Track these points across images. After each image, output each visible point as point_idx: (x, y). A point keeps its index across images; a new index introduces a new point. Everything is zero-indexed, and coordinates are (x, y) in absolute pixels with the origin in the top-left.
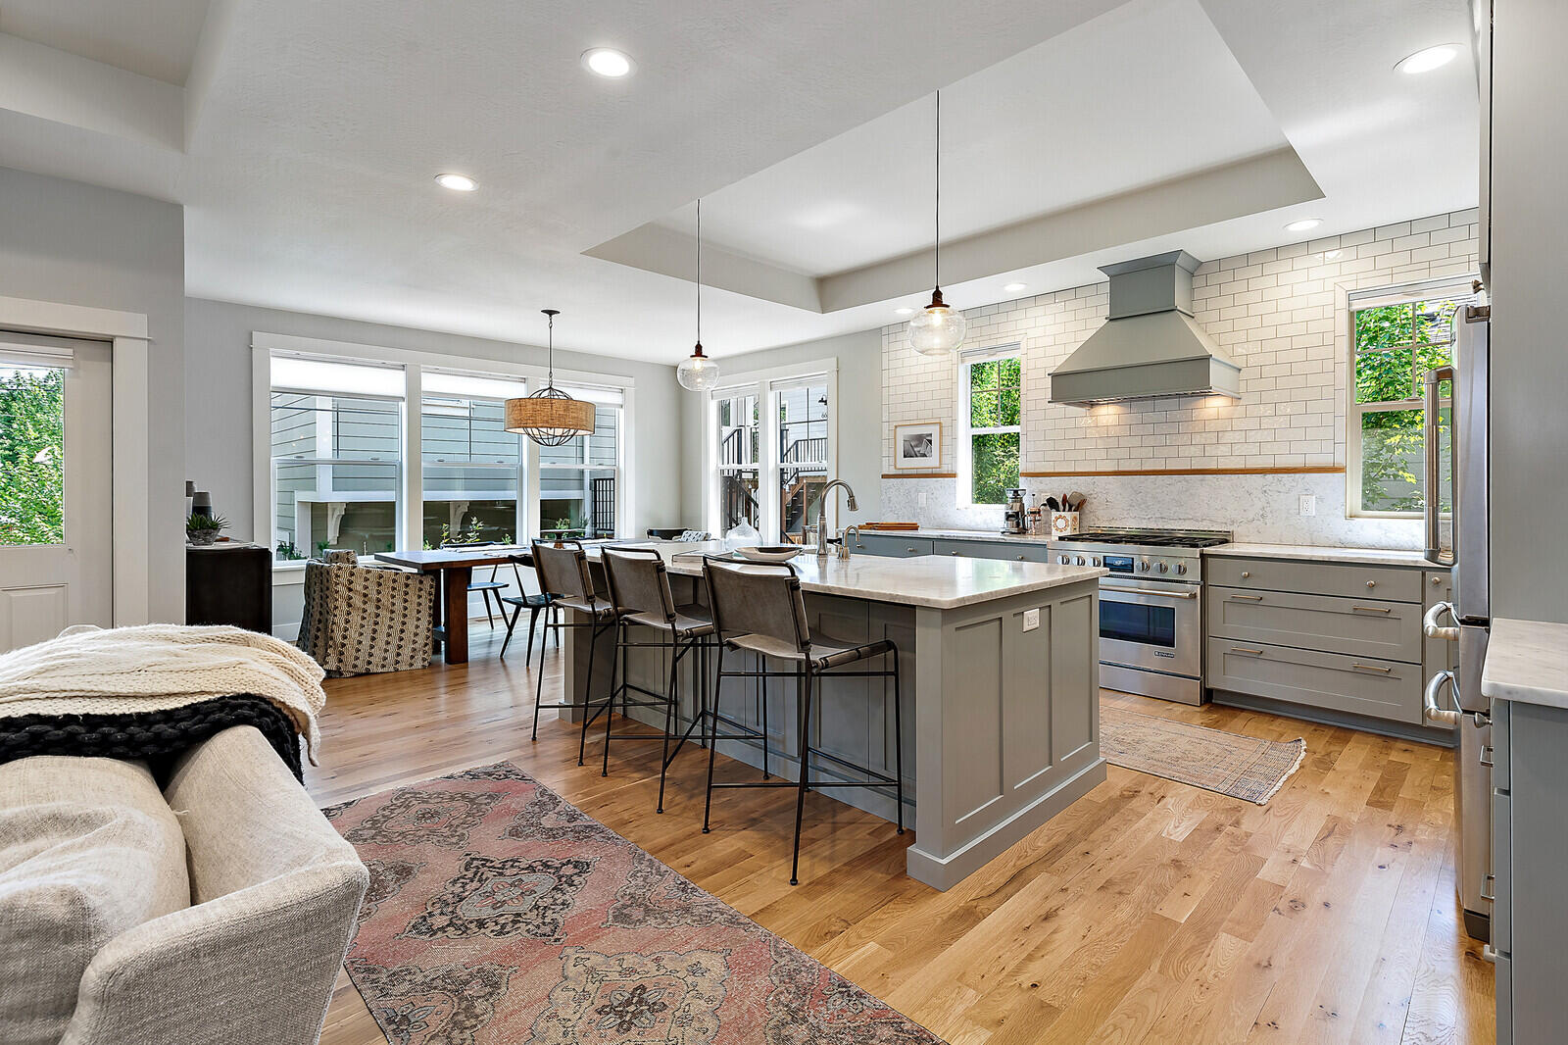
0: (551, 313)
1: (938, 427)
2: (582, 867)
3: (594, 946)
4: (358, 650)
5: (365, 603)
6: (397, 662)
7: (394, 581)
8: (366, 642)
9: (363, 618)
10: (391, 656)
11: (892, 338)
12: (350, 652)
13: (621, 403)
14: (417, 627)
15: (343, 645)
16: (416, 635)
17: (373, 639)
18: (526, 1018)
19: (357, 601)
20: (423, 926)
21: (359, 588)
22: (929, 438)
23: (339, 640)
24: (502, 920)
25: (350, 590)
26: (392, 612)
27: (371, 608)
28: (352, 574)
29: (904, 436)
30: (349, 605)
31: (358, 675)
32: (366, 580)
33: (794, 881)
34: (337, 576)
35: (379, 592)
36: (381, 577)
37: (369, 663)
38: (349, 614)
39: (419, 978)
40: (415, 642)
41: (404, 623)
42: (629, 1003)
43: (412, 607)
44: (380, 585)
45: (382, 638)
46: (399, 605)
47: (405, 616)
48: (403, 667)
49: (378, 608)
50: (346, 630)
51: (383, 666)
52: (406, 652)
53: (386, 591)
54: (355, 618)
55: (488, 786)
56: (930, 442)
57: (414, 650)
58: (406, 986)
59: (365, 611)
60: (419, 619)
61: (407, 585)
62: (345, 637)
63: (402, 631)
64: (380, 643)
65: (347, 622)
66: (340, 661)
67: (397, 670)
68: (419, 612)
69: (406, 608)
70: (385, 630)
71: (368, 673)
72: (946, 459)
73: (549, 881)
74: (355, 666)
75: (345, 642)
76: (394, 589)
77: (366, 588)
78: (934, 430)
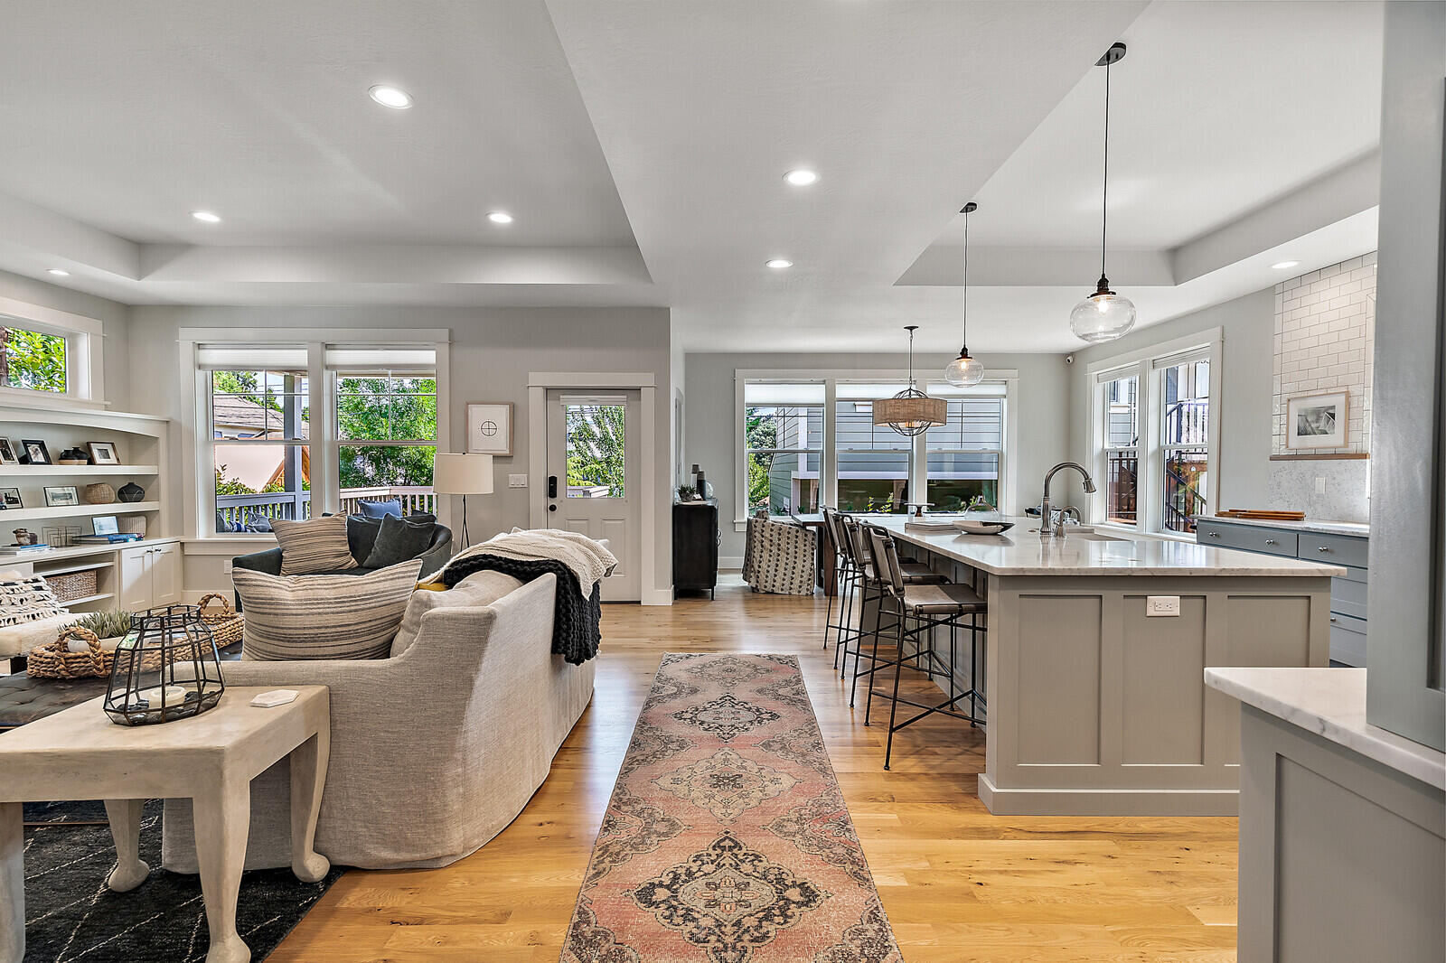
0: (911, 328)
1: (1343, 398)
2: (774, 716)
3: (739, 752)
4: (767, 577)
5: (771, 546)
6: (791, 589)
7: (789, 533)
8: (772, 572)
9: (770, 556)
10: (787, 583)
11: (1287, 296)
12: (762, 576)
13: (1005, 393)
14: (804, 566)
15: (759, 572)
16: (803, 571)
17: (776, 570)
18: (681, 764)
19: (766, 544)
20: (679, 716)
21: (768, 535)
22: (1331, 411)
23: (757, 568)
24: (712, 725)
25: (763, 536)
26: (788, 554)
27: (775, 550)
28: (763, 526)
29: (1299, 410)
30: (762, 546)
31: (767, 593)
32: (772, 530)
33: (887, 767)
34: (755, 526)
35: (779, 540)
36: (781, 529)
37: (774, 586)
38: (762, 552)
39: (658, 733)
40: (802, 577)
41: (795, 563)
42: (728, 778)
43: (800, 553)
44: (780, 534)
45: (781, 570)
46: (792, 550)
47: (796, 558)
48: (794, 592)
49: (779, 550)
50: (760, 562)
51: (782, 590)
52: (796, 582)
53: (784, 540)
54: (766, 555)
55: (771, 665)
56: (1333, 416)
57: (801, 582)
58: (651, 734)
59: (771, 551)
60: (805, 561)
61: (797, 537)
62: (760, 567)
63: (794, 568)
64: (780, 574)
65: (761, 557)
66: (758, 582)
67: (790, 594)
68: (805, 556)
69: (796, 553)
70: (783, 564)
71: (773, 593)
72: (1354, 436)
73: (751, 716)
74: (766, 587)
75: (760, 570)
76: (788, 538)
77: (771, 535)
78: (1339, 402)
